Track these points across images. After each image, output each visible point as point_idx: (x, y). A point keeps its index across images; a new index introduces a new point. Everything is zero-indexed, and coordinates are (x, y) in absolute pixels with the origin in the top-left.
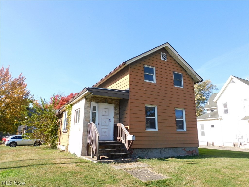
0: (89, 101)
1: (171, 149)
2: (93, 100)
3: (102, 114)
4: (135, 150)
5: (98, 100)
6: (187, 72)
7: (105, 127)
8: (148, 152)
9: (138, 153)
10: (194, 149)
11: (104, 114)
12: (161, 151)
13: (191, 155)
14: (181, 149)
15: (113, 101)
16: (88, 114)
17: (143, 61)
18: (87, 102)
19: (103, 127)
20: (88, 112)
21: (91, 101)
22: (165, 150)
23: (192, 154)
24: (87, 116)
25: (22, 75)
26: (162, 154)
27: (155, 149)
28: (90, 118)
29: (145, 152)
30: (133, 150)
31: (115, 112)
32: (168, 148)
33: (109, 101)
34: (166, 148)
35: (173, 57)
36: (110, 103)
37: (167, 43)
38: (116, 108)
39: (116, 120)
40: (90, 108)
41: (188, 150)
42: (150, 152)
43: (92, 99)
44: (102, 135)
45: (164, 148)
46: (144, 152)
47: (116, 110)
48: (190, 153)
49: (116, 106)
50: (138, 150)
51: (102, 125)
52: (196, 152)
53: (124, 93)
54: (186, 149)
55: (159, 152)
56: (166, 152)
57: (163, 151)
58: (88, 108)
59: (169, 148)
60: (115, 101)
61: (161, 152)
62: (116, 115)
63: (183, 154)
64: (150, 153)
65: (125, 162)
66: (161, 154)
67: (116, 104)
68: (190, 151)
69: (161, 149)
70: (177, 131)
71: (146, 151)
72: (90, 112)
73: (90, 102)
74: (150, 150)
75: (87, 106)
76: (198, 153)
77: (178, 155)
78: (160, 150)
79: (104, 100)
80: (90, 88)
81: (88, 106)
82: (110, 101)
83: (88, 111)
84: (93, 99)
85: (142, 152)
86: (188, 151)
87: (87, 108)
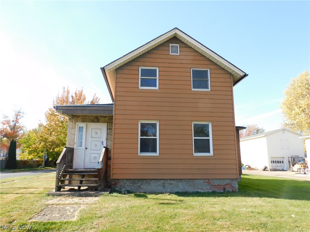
0: (73, 121)
1: (183, 182)
2: (79, 120)
3: (91, 136)
4: (121, 181)
5: (86, 119)
6: (219, 65)
7: (96, 152)
8: (141, 185)
9: (125, 185)
10: (228, 182)
11: (94, 135)
12: (164, 183)
13: (222, 191)
14: (201, 181)
15: (106, 119)
16: (72, 137)
17: (137, 62)
18: (72, 123)
19: (92, 152)
20: (73, 135)
21: (76, 121)
22: (170, 182)
23: (224, 189)
24: (70, 139)
25: (96, 96)
26: (166, 187)
27: (154, 181)
28: (74, 141)
29: (137, 185)
30: (118, 182)
31: (109, 132)
32: (177, 179)
33: (100, 119)
34: (174, 179)
35: (191, 47)
36: (101, 122)
37: (176, 28)
38: (110, 128)
39: (109, 142)
40: (75, 130)
41: (216, 183)
42: (145, 184)
43: (77, 119)
44: (91, 162)
45: (170, 179)
46: (136, 183)
47: (110, 130)
48: (221, 187)
49: (110, 125)
50: (125, 181)
51: (91, 150)
52: (233, 187)
53: (106, 107)
54: (211, 182)
55: (159, 185)
56: (172, 186)
57: (168, 184)
58: (73, 130)
59: (179, 180)
60: (109, 118)
61: (164, 185)
62: (110, 136)
63: (207, 188)
64: (145, 186)
65: (84, 195)
66: (164, 187)
67: (110, 123)
68: (219, 185)
69: (165, 180)
70: (194, 155)
71: (139, 182)
72: (75, 135)
73: (75, 123)
74: (145, 181)
75: (71, 127)
76: (236, 189)
77: (196, 190)
78: (162, 181)
79: (93, 119)
80: (58, 106)
81: (73, 127)
82: (102, 119)
83: (72, 133)
84: (79, 118)
85: (131, 184)
86: (215, 185)
87: (71, 130)
